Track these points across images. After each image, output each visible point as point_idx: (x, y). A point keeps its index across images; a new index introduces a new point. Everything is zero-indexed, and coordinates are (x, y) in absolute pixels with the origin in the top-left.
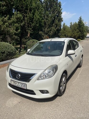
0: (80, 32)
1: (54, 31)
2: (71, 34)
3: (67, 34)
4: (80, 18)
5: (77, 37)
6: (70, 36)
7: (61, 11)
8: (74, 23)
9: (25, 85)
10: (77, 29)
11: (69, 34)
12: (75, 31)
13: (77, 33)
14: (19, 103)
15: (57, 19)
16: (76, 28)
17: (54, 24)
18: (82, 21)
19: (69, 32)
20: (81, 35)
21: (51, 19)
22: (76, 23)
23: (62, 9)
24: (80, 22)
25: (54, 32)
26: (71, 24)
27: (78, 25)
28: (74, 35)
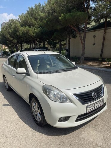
9: (103, 100)
14: (96, 129)
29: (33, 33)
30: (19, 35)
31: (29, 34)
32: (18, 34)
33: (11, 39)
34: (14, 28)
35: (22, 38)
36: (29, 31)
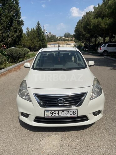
0: (40, 41)
1: (14, 37)
2: (30, 43)
3: (24, 43)
4: (38, 24)
5: (37, 47)
6: (29, 46)
7: (19, 10)
8: (31, 29)
9: (76, 111)
10: (37, 37)
11: (27, 43)
12: (34, 39)
13: (37, 43)
14: (62, 140)
15: (15, 21)
16: (35, 35)
17: (12, 28)
18: (41, 27)
19: (27, 40)
20: (42, 45)
21: (7, 20)
22: (34, 29)
23: (20, 8)
24: (39, 28)
25: (14, 39)
26: (28, 30)
27: (37, 33)
28: (33, 44)
29: (105, 25)
30: (91, 28)
31: (100, 27)
32: (89, 27)
33: (84, 33)
34: (86, 21)
35: (92, 31)
36: (100, 23)
